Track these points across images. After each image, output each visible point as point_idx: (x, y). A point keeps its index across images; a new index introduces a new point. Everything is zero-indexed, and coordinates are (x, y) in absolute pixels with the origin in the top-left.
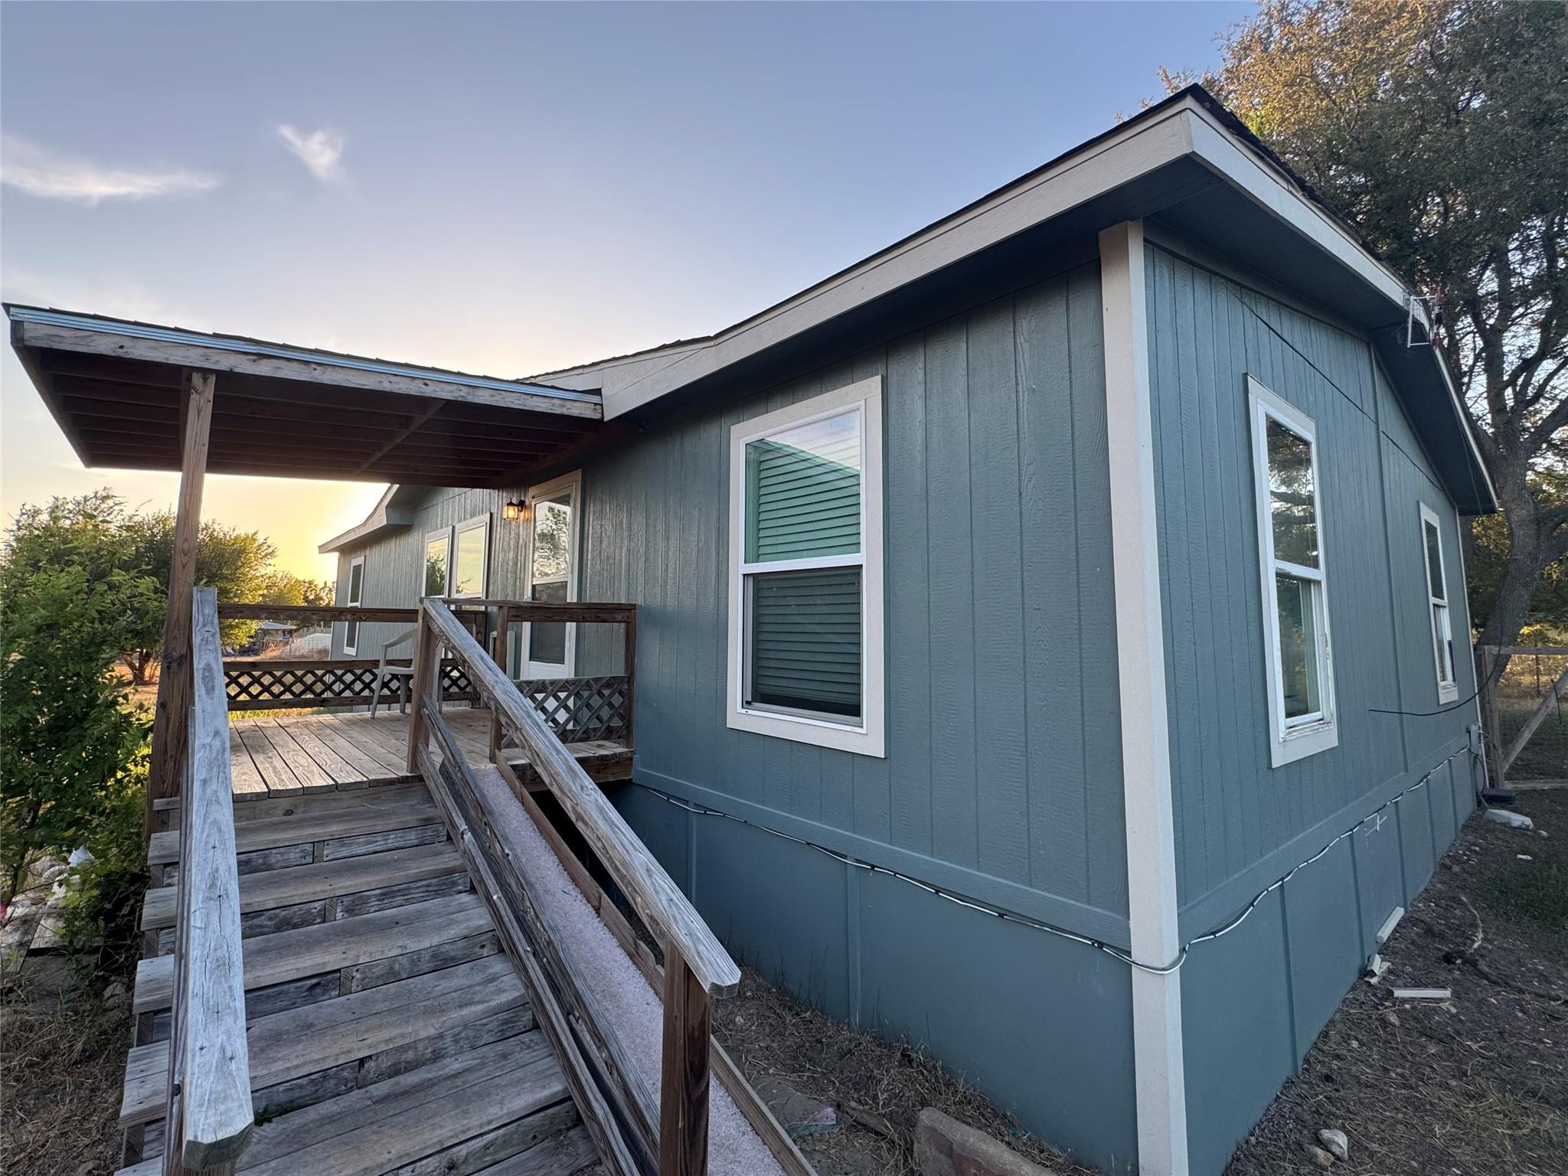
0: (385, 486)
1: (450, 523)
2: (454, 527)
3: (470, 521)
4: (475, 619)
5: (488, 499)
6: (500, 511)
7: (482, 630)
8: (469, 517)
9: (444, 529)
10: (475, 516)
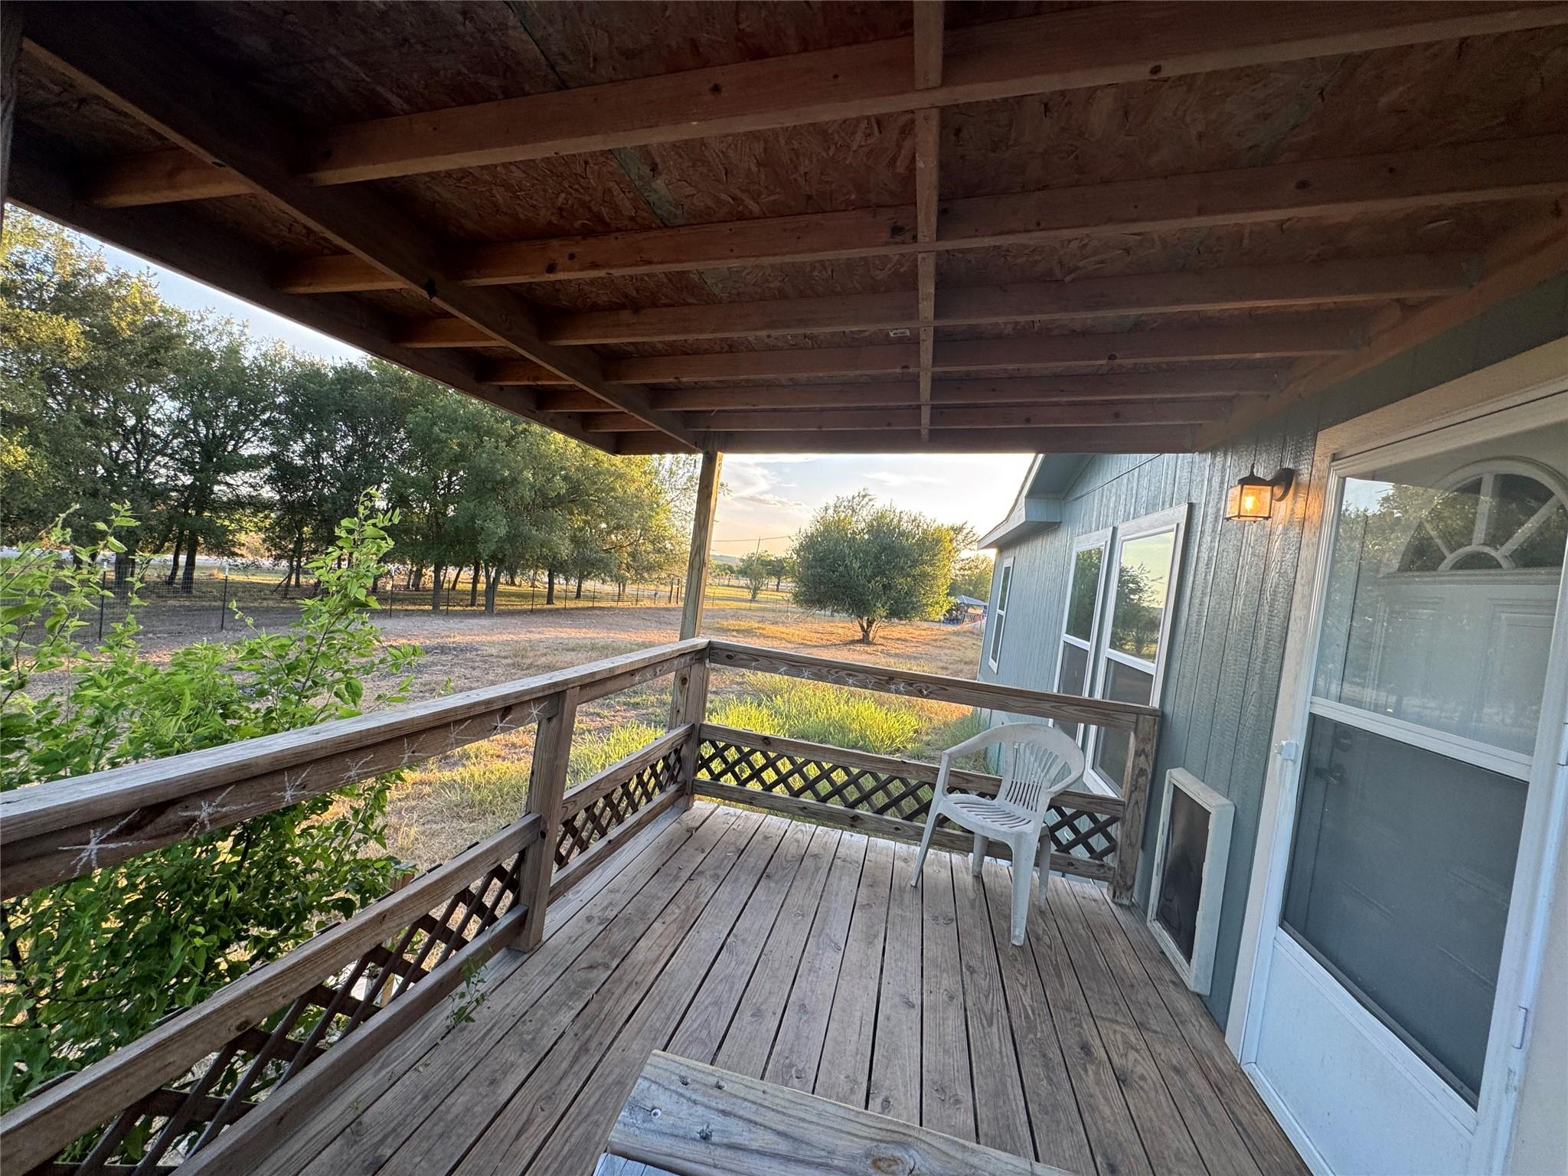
0: (1030, 456)
1: (1110, 520)
2: (1115, 530)
3: (1144, 521)
4: (1137, 722)
5: (1186, 474)
6: (1214, 496)
7: (1150, 748)
8: (1143, 511)
9: (1101, 531)
10: (1154, 510)
